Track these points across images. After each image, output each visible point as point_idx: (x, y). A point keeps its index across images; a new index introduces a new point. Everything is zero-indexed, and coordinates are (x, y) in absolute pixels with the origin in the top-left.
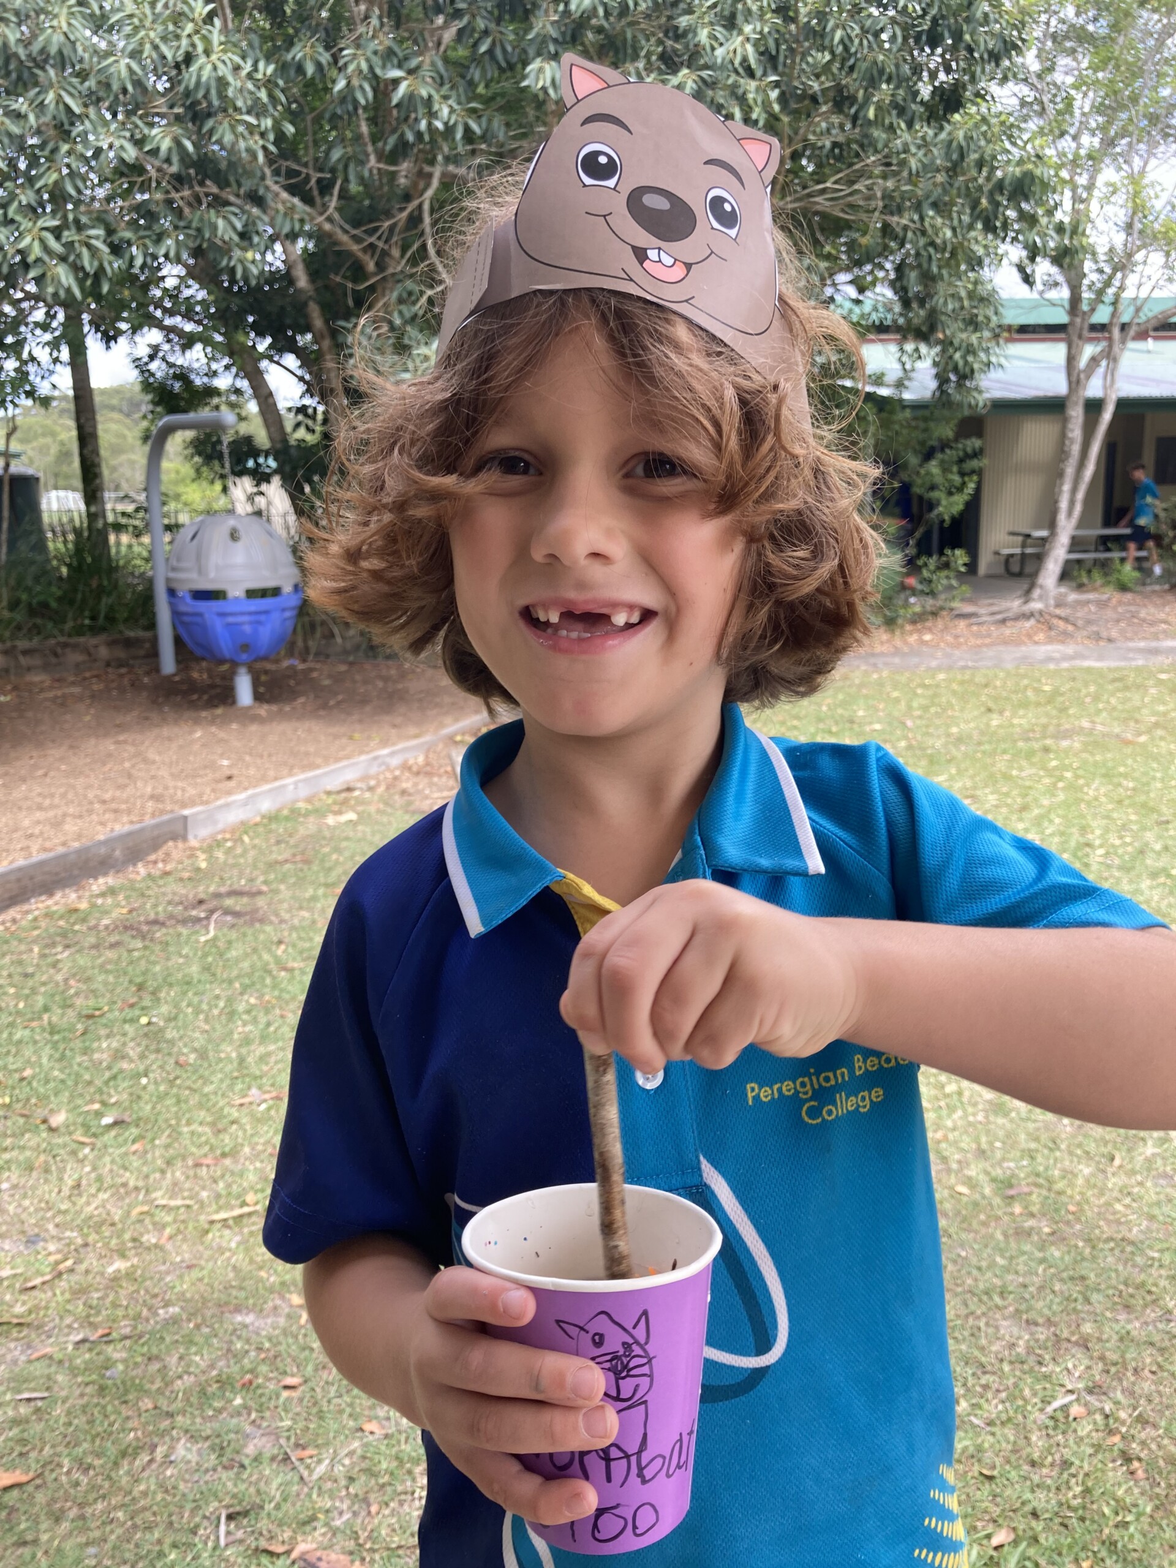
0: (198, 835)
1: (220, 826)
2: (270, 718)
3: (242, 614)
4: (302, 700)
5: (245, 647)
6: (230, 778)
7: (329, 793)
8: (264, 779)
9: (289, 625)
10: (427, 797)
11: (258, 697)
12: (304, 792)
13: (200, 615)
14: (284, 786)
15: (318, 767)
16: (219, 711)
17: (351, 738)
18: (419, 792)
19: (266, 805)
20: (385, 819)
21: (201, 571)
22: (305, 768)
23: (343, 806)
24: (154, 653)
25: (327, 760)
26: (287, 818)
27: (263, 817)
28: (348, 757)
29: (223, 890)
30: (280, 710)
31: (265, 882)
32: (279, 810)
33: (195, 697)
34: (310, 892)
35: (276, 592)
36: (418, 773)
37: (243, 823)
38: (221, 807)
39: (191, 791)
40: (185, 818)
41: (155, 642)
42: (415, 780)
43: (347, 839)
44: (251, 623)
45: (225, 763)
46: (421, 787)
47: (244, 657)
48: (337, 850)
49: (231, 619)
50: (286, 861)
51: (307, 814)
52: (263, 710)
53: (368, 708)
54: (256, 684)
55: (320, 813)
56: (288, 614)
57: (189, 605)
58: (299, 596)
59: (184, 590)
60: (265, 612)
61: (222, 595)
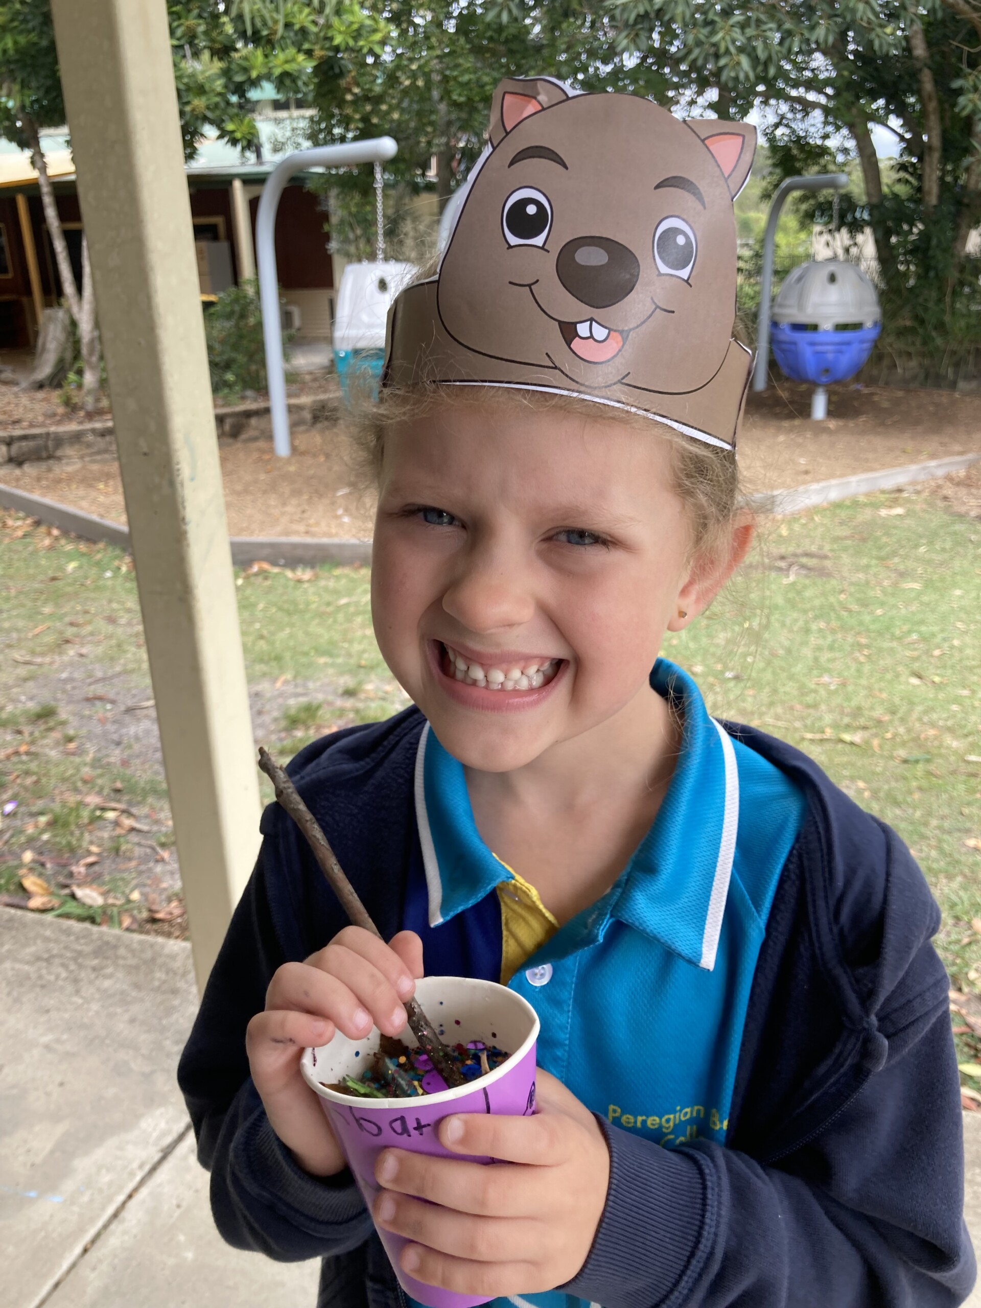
0: (782, 511)
1: (798, 507)
2: (838, 431)
3: (829, 344)
4: (862, 419)
5: (827, 371)
6: (806, 472)
7: (883, 492)
8: (832, 476)
9: (865, 356)
10: (964, 503)
11: (830, 413)
12: (864, 488)
13: (795, 343)
14: (849, 483)
15: (876, 471)
16: (797, 422)
17: (904, 452)
18: (958, 499)
19: (834, 495)
20: (927, 516)
21: (801, 307)
22: (865, 470)
23: (894, 503)
25: (882, 466)
26: (848, 507)
27: (830, 503)
28: (900, 465)
29: (800, 551)
30: (846, 425)
31: (832, 550)
32: (843, 500)
33: (778, 410)
34: (865, 561)
35: (857, 326)
36: (958, 484)
37: (814, 506)
38: (800, 493)
39: (777, 479)
40: (773, 497)
42: (957, 489)
43: (895, 527)
44: (834, 352)
45: (802, 461)
46: (960, 495)
47: (824, 379)
48: (887, 534)
49: (819, 348)
50: (846, 538)
51: (865, 505)
52: (832, 424)
53: (920, 429)
54: (829, 402)
55: (876, 506)
56: (865, 346)
57: (787, 335)
58: (877, 330)
59: (784, 323)
60: (848, 344)
61: (815, 328)
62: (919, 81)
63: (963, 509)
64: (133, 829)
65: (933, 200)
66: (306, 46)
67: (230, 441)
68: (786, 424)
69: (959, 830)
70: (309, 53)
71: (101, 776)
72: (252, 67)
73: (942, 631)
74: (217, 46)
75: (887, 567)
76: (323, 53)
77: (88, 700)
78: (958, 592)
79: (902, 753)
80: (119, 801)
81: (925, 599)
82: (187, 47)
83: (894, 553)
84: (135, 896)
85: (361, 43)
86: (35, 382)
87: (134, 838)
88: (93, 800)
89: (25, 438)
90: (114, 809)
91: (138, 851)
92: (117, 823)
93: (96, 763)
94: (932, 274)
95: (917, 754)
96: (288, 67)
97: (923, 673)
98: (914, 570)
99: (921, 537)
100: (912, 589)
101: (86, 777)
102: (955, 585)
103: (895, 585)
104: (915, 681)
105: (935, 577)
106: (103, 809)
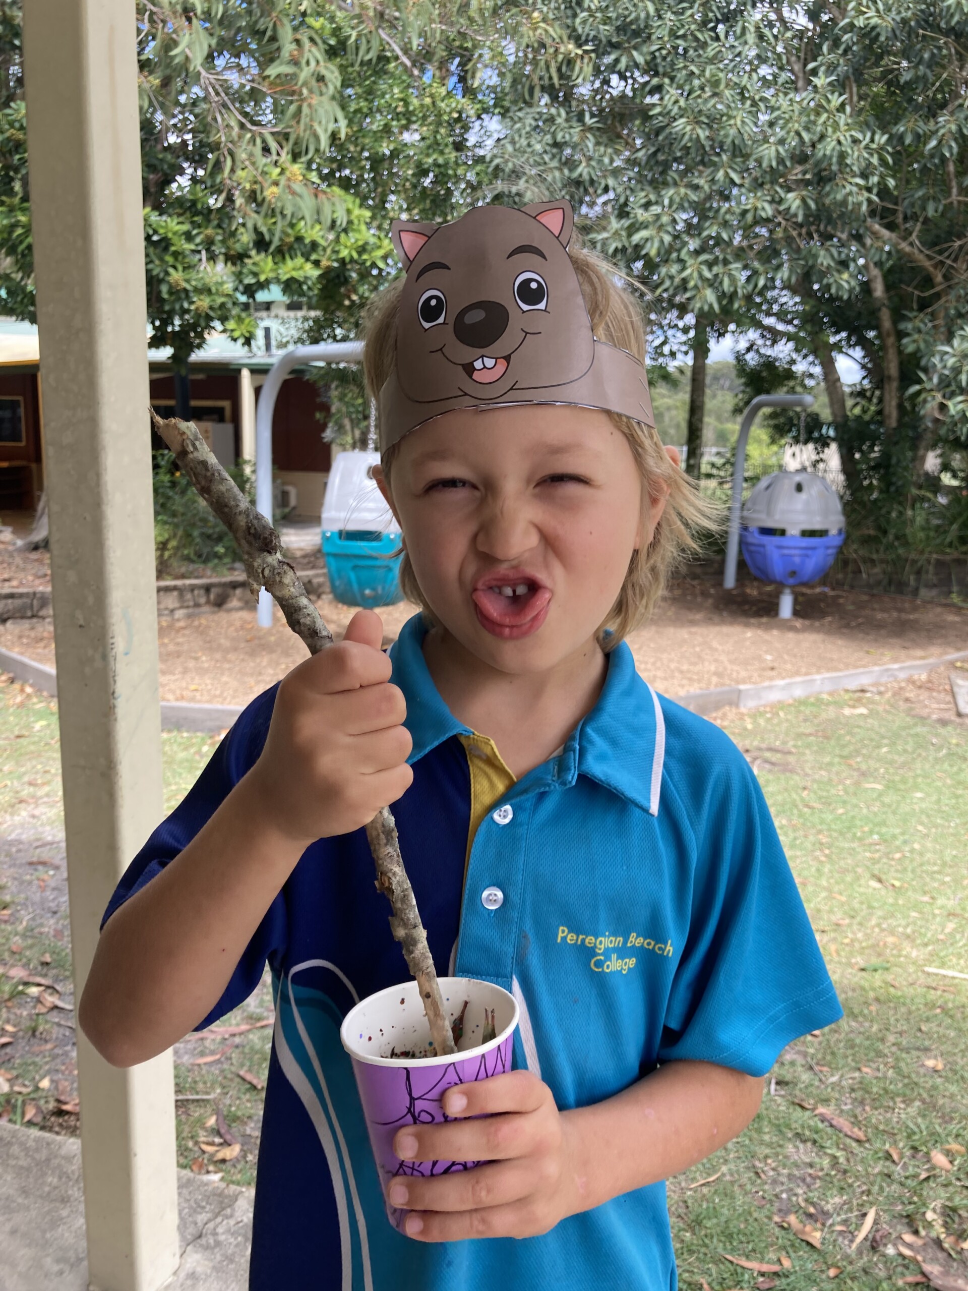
0: (748, 705)
1: (763, 702)
2: (804, 630)
3: (795, 548)
4: (829, 619)
5: (793, 573)
6: (772, 669)
7: (847, 691)
8: (797, 673)
9: (831, 561)
10: (926, 706)
11: (796, 613)
12: (828, 687)
13: (763, 546)
14: (813, 680)
15: (840, 670)
16: (764, 620)
17: (868, 653)
18: (919, 702)
19: (799, 692)
20: (890, 718)
21: (769, 513)
22: (829, 670)
23: (858, 702)
24: (720, 572)
25: (847, 666)
26: (813, 704)
27: (795, 700)
28: (864, 666)
29: (764, 746)
30: (812, 625)
31: (795, 746)
32: (808, 697)
33: (746, 607)
34: (827, 759)
35: (823, 533)
36: (920, 687)
37: (779, 702)
38: (765, 688)
39: (743, 674)
40: (740, 691)
41: (723, 563)
42: (919, 692)
43: (859, 727)
44: (800, 556)
45: (769, 657)
46: (921, 698)
47: (791, 581)
48: (850, 733)
49: (786, 552)
50: (810, 735)
51: (828, 704)
52: (798, 623)
53: (883, 632)
54: (796, 602)
55: (839, 705)
56: (830, 551)
57: (755, 538)
58: (843, 536)
59: (753, 526)
60: (813, 548)
61: (783, 532)
62: (878, 319)
63: (925, 712)
64: (56, 1007)
65: (893, 423)
66: (314, 257)
68: (753, 621)
69: (918, 1049)
70: (317, 263)
71: (31, 947)
72: (263, 272)
73: (903, 834)
74: (232, 252)
75: (850, 765)
76: (329, 263)
77: (31, 864)
78: (919, 795)
79: (860, 961)
80: (45, 976)
81: (887, 800)
82: (204, 252)
83: (858, 752)
84: (45, 1083)
85: (365, 257)
86: (30, 543)
87: (55, 1017)
88: (18, 973)
89: (11, 596)
90: (39, 985)
91: (56, 1032)
92: (38, 1000)
93: (28, 933)
94: (893, 489)
95: (875, 961)
96: (295, 274)
97: (884, 877)
98: (876, 770)
99: (883, 737)
100: (873, 789)
101: (14, 948)
102: (916, 787)
103: (857, 784)
104: (874, 884)
105: (897, 778)
106: (26, 984)
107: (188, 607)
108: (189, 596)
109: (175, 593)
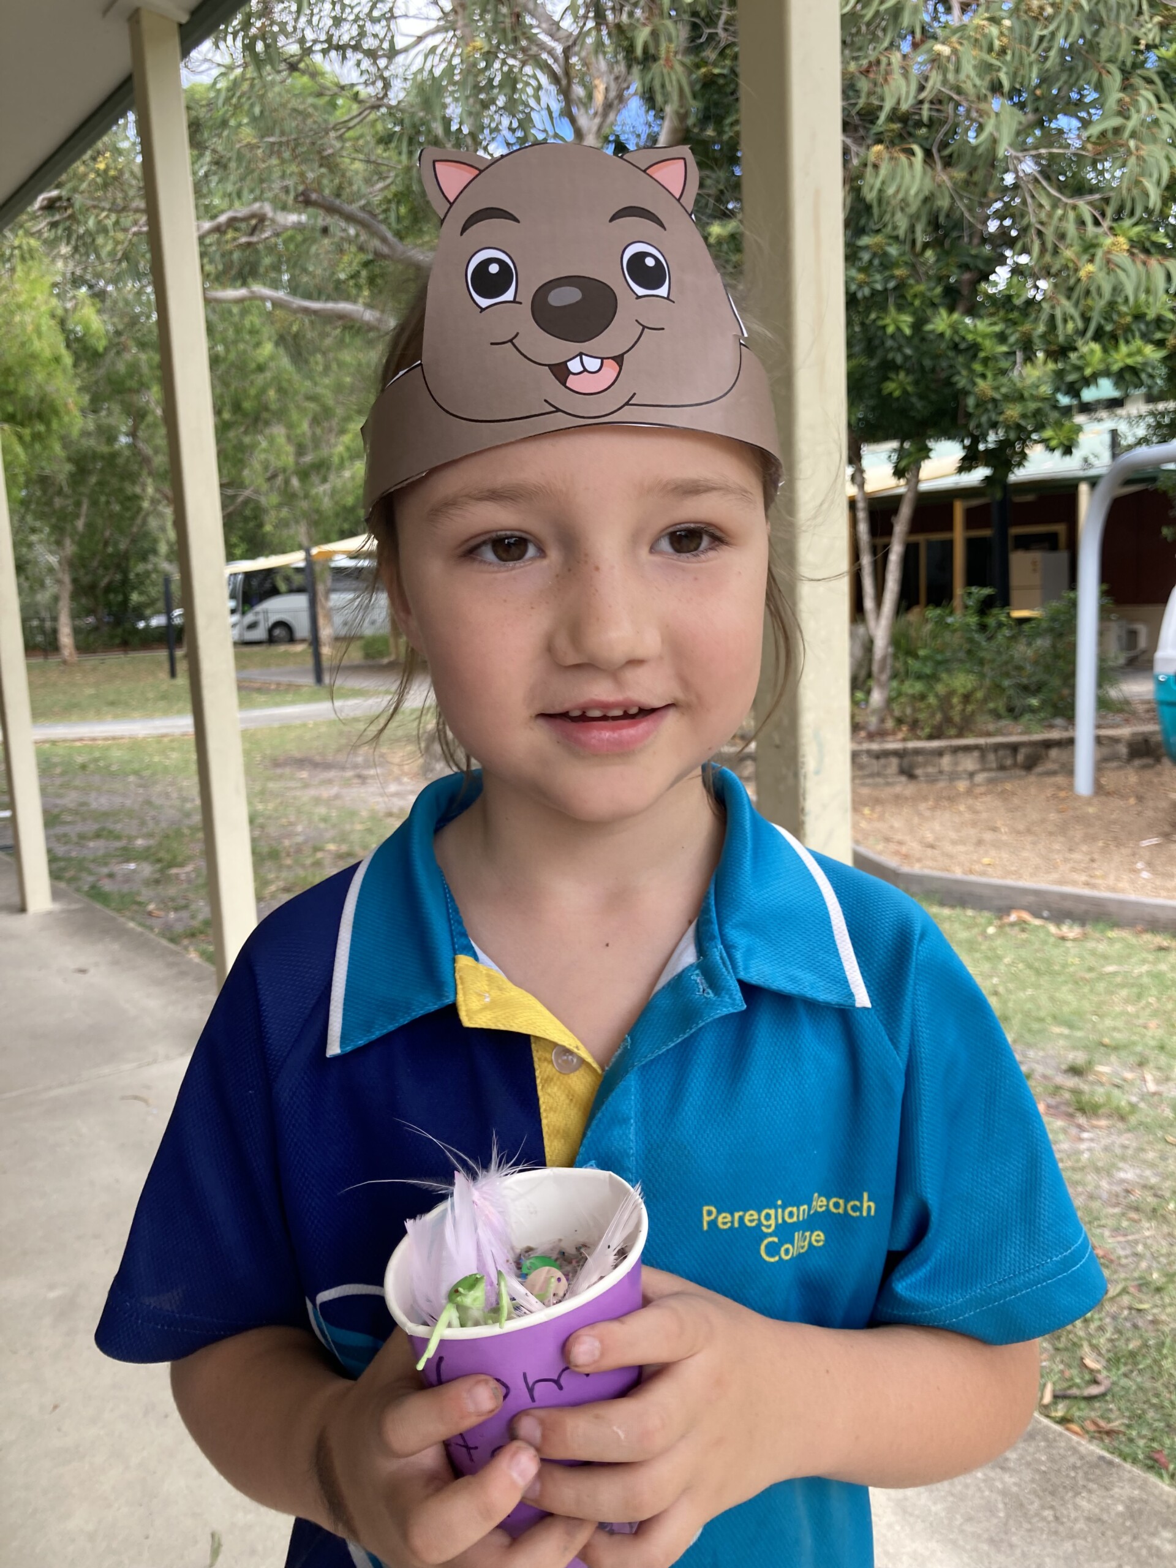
66: (1158, 335)
67: (1023, 773)
70: (1160, 344)
72: (1088, 365)
74: (1054, 347)
82: (1019, 353)
96: (1130, 361)
107: (990, 770)
108: (991, 757)
109: (976, 754)
